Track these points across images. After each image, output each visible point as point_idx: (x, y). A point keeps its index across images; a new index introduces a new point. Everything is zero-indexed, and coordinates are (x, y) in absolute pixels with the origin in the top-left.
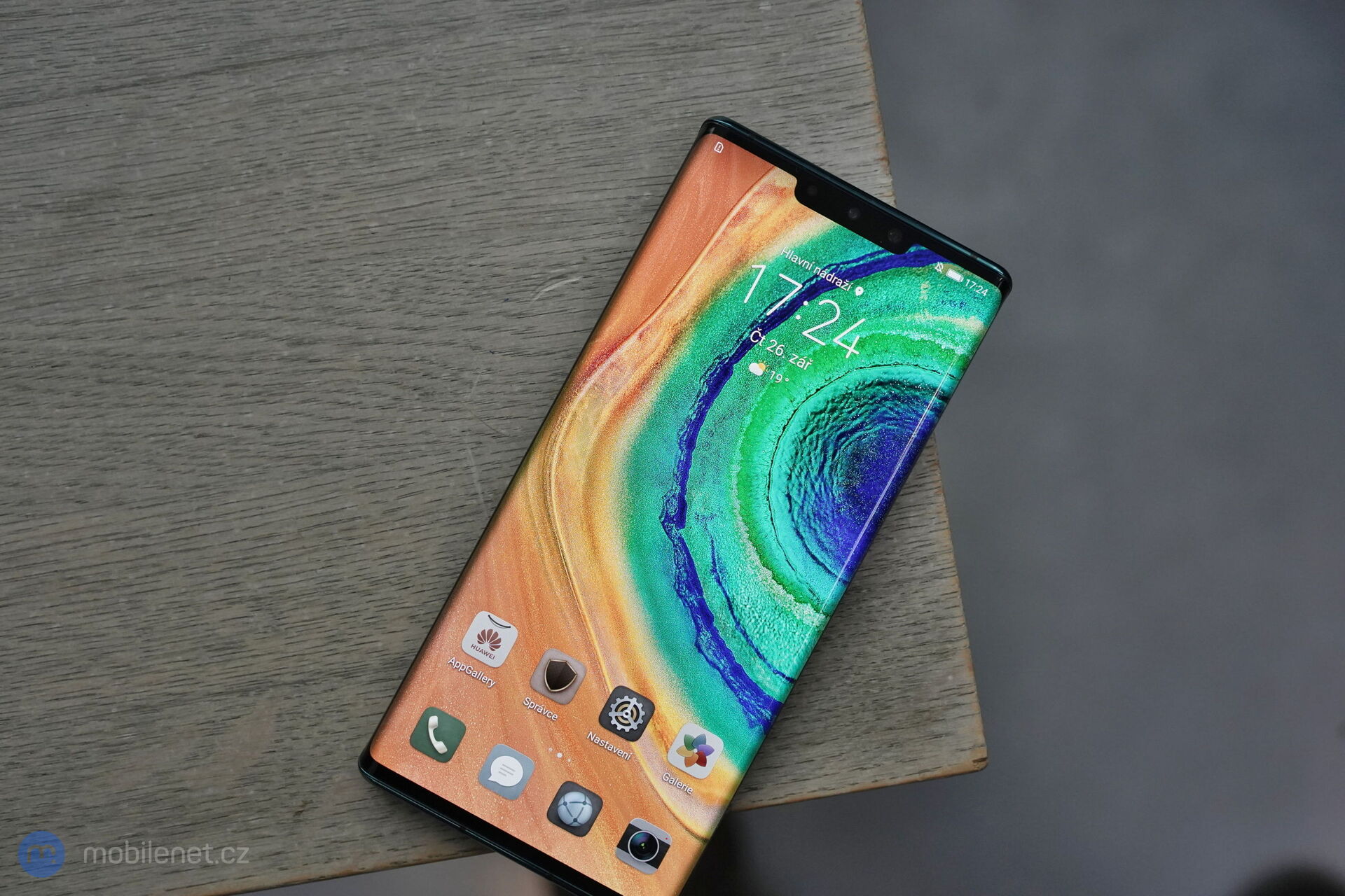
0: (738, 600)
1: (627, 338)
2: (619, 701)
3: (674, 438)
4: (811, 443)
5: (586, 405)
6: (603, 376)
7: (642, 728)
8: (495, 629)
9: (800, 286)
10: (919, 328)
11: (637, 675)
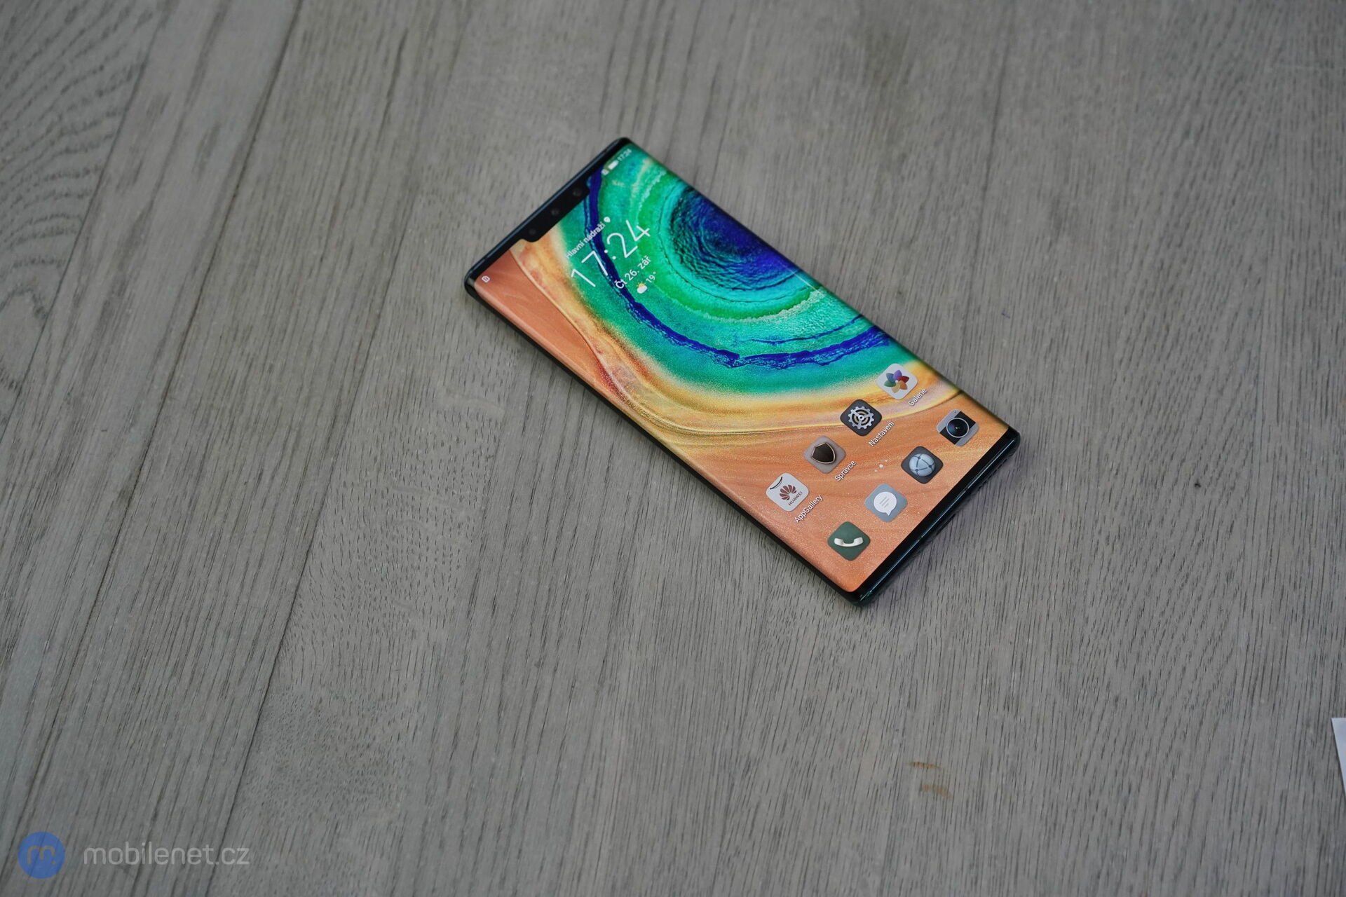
0: (798, 334)
1: (598, 361)
2: (851, 420)
3: (676, 347)
4: (701, 268)
5: (638, 396)
6: (620, 381)
7: (873, 410)
8: (781, 487)
9: (594, 252)
10: (642, 192)
11: (835, 405)
